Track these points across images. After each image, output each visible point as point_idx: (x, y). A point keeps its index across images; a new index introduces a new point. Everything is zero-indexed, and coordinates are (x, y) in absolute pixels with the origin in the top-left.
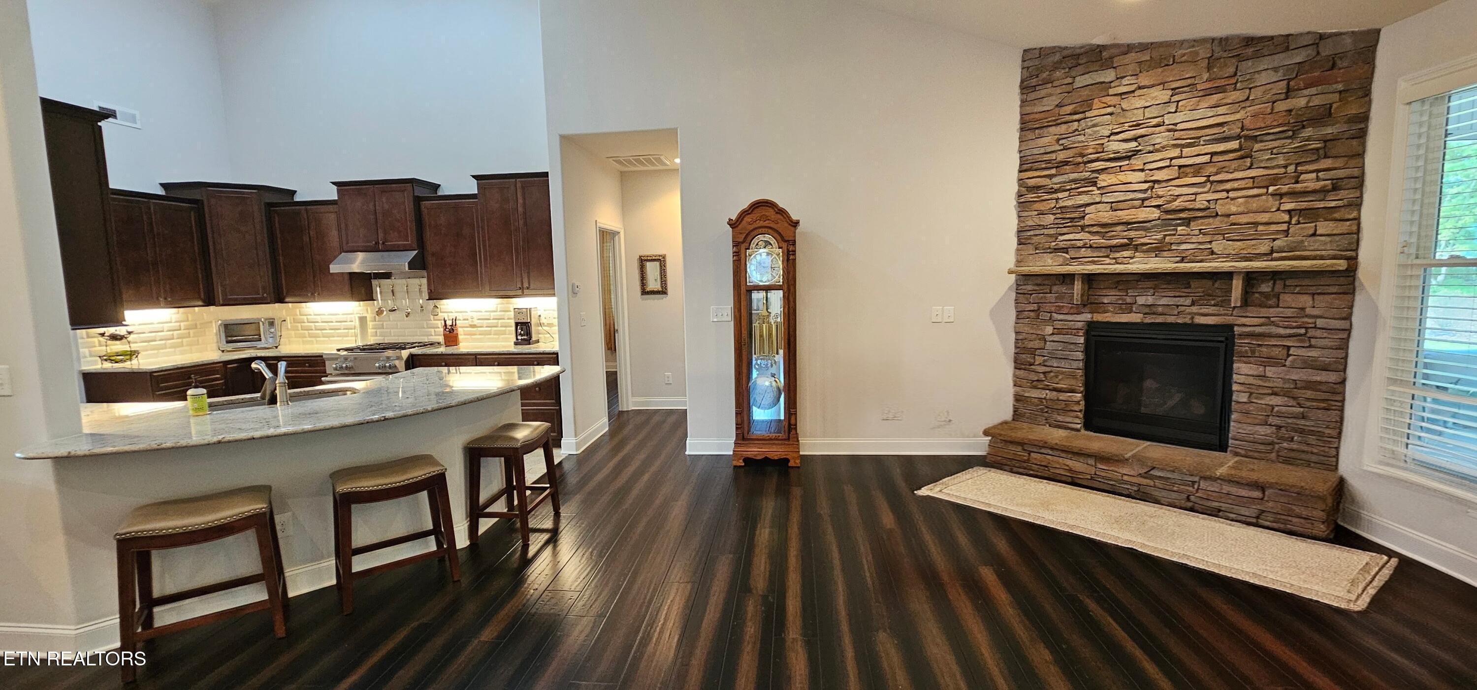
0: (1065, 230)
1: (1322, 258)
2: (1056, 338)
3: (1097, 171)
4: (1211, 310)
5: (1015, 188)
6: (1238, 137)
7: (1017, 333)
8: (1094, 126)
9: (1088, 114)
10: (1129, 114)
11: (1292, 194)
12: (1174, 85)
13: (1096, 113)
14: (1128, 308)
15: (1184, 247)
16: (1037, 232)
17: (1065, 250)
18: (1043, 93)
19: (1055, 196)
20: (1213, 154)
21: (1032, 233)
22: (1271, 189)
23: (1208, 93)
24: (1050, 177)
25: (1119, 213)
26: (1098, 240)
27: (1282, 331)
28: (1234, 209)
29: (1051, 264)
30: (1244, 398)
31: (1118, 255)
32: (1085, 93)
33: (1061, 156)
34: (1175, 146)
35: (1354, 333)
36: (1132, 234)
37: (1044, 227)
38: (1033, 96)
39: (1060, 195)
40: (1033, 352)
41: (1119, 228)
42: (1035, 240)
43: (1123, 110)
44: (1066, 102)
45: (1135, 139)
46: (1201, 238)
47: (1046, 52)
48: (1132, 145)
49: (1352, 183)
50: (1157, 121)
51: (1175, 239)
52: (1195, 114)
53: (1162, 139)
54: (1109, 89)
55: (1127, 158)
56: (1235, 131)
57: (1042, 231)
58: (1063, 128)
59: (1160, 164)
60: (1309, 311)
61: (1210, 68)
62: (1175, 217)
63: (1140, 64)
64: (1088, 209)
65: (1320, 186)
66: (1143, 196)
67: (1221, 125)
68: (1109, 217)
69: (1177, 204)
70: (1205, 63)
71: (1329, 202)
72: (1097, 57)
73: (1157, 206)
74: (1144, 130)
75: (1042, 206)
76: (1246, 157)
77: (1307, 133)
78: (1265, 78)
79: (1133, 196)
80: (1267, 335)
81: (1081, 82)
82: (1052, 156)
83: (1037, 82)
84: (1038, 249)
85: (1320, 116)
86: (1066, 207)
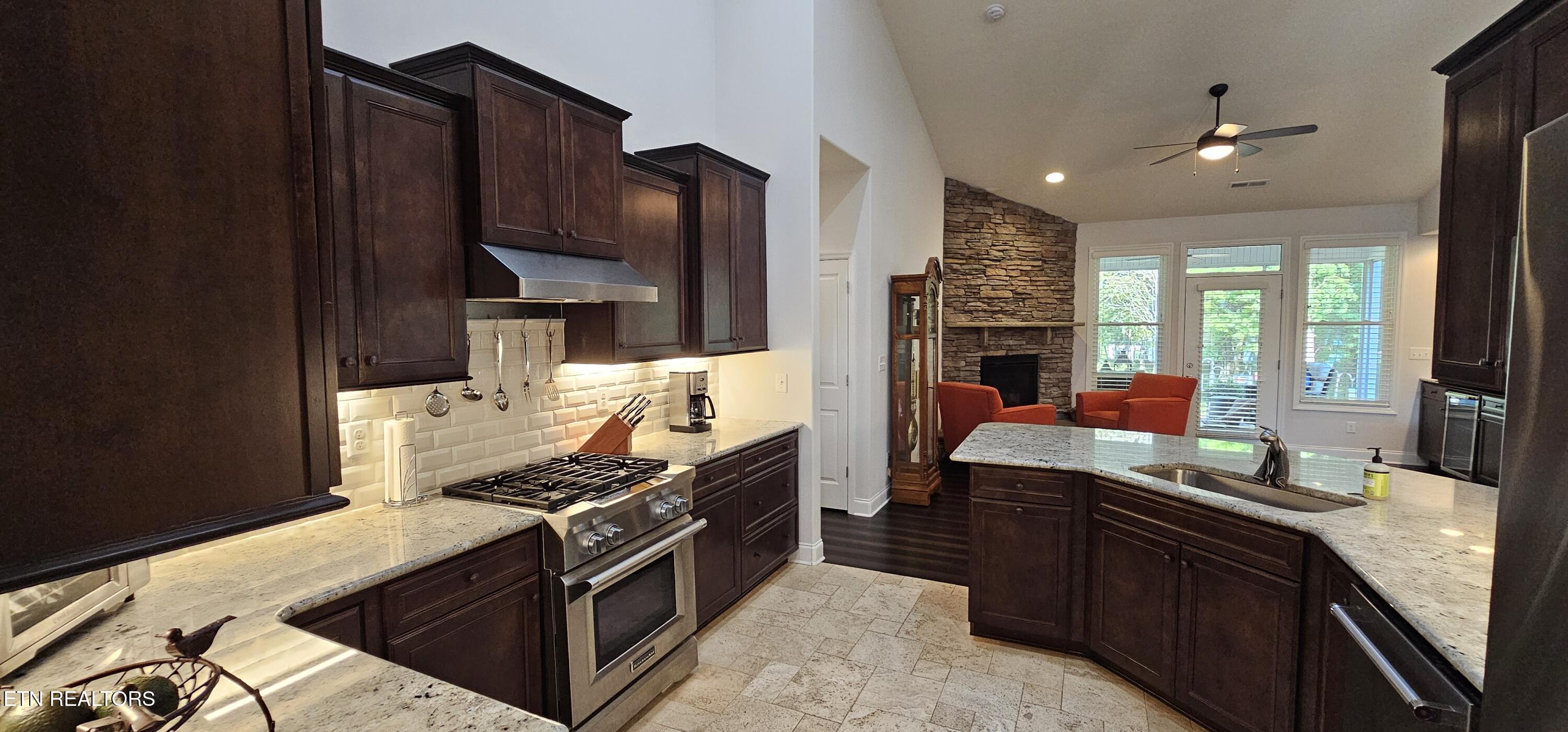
0: (971, 300)
1: (1066, 321)
2: (967, 368)
3: (986, 266)
4: (1035, 346)
6: (1040, 260)
7: (943, 367)
8: (984, 238)
9: (982, 230)
10: (1000, 236)
11: (1059, 291)
12: (1019, 226)
13: (986, 231)
14: (999, 347)
15: (1022, 313)
16: (956, 299)
17: (971, 312)
18: (958, 210)
19: (965, 277)
20: (1033, 266)
21: (952, 300)
22: (1052, 288)
23: (1030, 235)
24: (961, 264)
25: (998, 292)
26: (986, 307)
27: (1057, 355)
28: (1040, 295)
29: (963, 321)
30: (1043, 390)
31: (996, 316)
32: (978, 218)
33: (968, 253)
34: (1019, 259)
35: (1073, 355)
36: (1002, 305)
37: (960, 297)
38: (953, 210)
39: (969, 277)
40: (954, 379)
41: (996, 301)
42: (955, 304)
43: (996, 233)
44: (970, 219)
45: (1002, 251)
46: (1030, 309)
47: (959, 185)
48: (1001, 254)
49: (1072, 287)
50: (1011, 243)
51: (1019, 309)
52: (1025, 244)
53: (1013, 254)
54: (990, 218)
55: (999, 261)
56: (1039, 257)
57: (958, 299)
58: (968, 236)
59: (1013, 267)
60: (1065, 346)
61: (1030, 222)
62: (1019, 297)
63: (1004, 209)
64: (982, 288)
65: (1065, 288)
66: (1006, 283)
67: (1034, 252)
68: (992, 294)
69: (1020, 290)
70: (1028, 219)
71: (1066, 296)
72: (984, 197)
73: (1011, 290)
74: (1007, 247)
75: (958, 283)
76: (1042, 270)
77: (1061, 263)
78: (1049, 234)
79: (1002, 283)
80: (1052, 358)
81: (979, 209)
82: (961, 251)
83: (956, 201)
84: (955, 309)
85: (1064, 257)
86: (970, 285)
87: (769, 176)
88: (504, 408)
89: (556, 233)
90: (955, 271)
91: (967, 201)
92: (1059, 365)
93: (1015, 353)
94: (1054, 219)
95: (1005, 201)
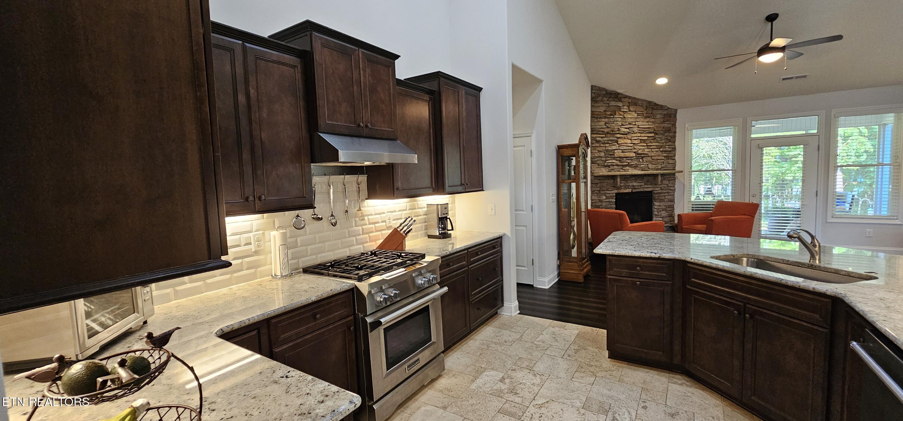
0: (609, 159)
1: (671, 170)
2: (607, 200)
3: (618, 138)
4: (649, 186)
6: (653, 133)
7: (591, 200)
8: (617, 121)
9: (615, 116)
10: (627, 119)
11: (665, 151)
12: (639, 113)
13: (617, 116)
14: (627, 187)
15: (642, 166)
16: (599, 159)
17: (609, 166)
18: (600, 105)
19: (605, 145)
20: (648, 137)
21: (597, 159)
22: (661, 149)
23: (646, 117)
24: (602, 137)
25: (626, 153)
26: (619, 163)
27: (665, 191)
28: (653, 155)
29: (604, 172)
30: (656, 213)
31: (625, 168)
32: (613, 108)
33: (606, 130)
34: (639, 133)
35: (676, 190)
36: (629, 161)
37: (602, 157)
38: (596, 105)
39: (607, 145)
41: (625, 159)
42: (598, 162)
43: (624, 117)
44: (608, 110)
45: (628, 128)
46: (647, 163)
47: (600, 89)
48: (628, 130)
49: (674, 149)
50: (634, 123)
51: (639, 163)
52: (643, 123)
53: (636, 129)
54: (620, 109)
55: (626, 134)
56: (652, 131)
57: (600, 159)
58: (606, 120)
59: (636, 138)
60: (670, 185)
61: (646, 110)
62: (640, 156)
63: (629, 103)
64: (615, 151)
65: (670, 149)
66: (630, 148)
67: (649, 128)
68: (622, 155)
69: (640, 152)
70: (645, 108)
71: (670, 155)
72: (616, 96)
73: (634, 152)
74: (631, 126)
75: (600, 149)
76: (655, 139)
77: (667, 134)
78: (658, 116)
79: (628, 148)
80: (662, 193)
81: (613, 103)
82: (602, 130)
83: (598, 99)
84: (598, 165)
85: (669, 130)
86: (608, 150)
87: (482, 88)
88: (334, 225)
89: (359, 125)
90: (598, 142)
91: (605, 99)
92: (666, 197)
93: (637, 190)
94: (661, 107)
95: (630, 97)
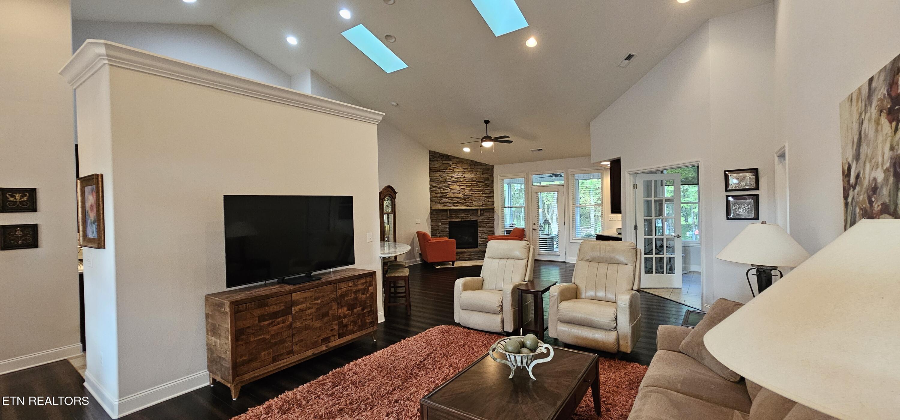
0: (443, 198)
1: (490, 206)
2: (442, 226)
3: (449, 184)
4: (474, 217)
5: (429, 186)
7: (431, 226)
8: (448, 173)
10: (456, 172)
11: (485, 193)
12: (464, 168)
13: (448, 170)
14: (458, 217)
15: (468, 203)
17: (443, 203)
18: (435, 163)
19: (439, 189)
20: (472, 184)
21: (434, 198)
22: (482, 192)
23: (470, 171)
24: (438, 184)
25: (456, 195)
26: (450, 201)
27: (486, 221)
28: (476, 196)
29: (440, 207)
30: (480, 235)
31: (455, 205)
32: (445, 165)
33: (441, 179)
34: (465, 181)
35: (495, 220)
36: (458, 200)
37: (438, 197)
38: (433, 163)
39: (441, 189)
40: (436, 230)
41: (455, 198)
42: (435, 200)
43: (454, 171)
44: (441, 166)
45: (457, 178)
46: (471, 201)
47: (435, 153)
48: (457, 179)
49: (493, 192)
50: (461, 175)
51: (466, 201)
52: (468, 175)
53: (462, 179)
54: (451, 165)
55: (456, 182)
56: (475, 180)
57: (437, 198)
58: (441, 173)
59: (462, 185)
60: (489, 216)
61: (470, 166)
62: (466, 197)
63: (457, 161)
64: (448, 193)
65: (489, 192)
66: (459, 191)
67: (472, 178)
68: (452, 196)
69: (466, 194)
70: (469, 165)
71: (490, 195)
72: (448, 157)
73: (462, 194)
74: (459, 177)
75: (436, 192)
76: (477, 185)
77: (486, 182)
78: (479, 170)
79: (457, 191)
80: (483, 222)
81: (444, 162)
82: (438, 179)
83: (434, 160)
84: (436, 203)
85: (487, 179)
86: (442, 192)
90: (435, 187)
91: (439, 159)
92: (487, 224)
93: (465, 220)
94: (481, 164)
95: (457, 158)
